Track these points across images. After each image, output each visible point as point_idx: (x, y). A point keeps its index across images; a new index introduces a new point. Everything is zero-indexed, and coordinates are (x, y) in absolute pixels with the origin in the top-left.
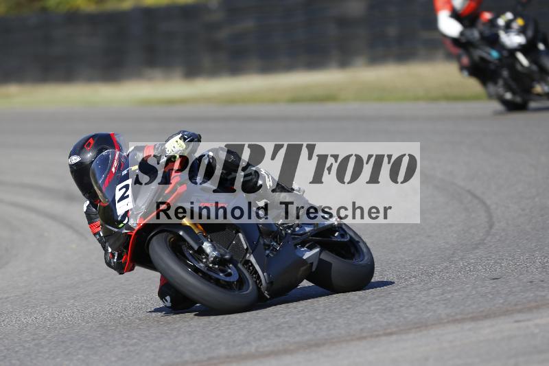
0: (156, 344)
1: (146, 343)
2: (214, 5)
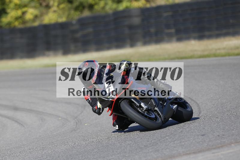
2: (74, 22)
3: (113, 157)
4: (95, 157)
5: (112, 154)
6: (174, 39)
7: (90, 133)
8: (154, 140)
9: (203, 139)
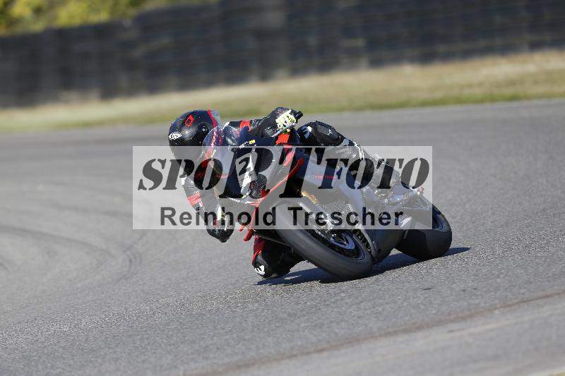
0: (80, 372)
1: (71, 372)
2: (128, 22)
3: (214, 342)
4: (172, 342)
5: (212, 334)
6: (364, 61)
7: (163, 283)
8: (312, 300)
9: (427, 298)
